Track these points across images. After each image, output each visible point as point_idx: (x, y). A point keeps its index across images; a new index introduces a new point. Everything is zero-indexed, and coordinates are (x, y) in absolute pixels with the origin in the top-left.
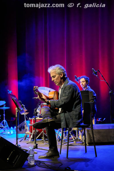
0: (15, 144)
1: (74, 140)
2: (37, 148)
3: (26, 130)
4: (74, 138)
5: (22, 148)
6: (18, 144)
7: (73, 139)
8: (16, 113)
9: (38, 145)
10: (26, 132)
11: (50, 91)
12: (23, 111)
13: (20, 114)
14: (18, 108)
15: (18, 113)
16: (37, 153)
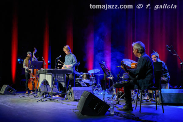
0: (102, 99)
1: (150, 100)
2: (119, 104)
3: (114, 92)
4: (150, 99)
5: (107, 103)
6: (105, 100)
7: (148, 100)
8: (104, 77)
9: (119, 102)
10: (113, 93)
11: (132, 62)
12: (109, 76)
13: (106, 78)
14: (105, 74)
15: (105, 77)
16: (118, 108)
